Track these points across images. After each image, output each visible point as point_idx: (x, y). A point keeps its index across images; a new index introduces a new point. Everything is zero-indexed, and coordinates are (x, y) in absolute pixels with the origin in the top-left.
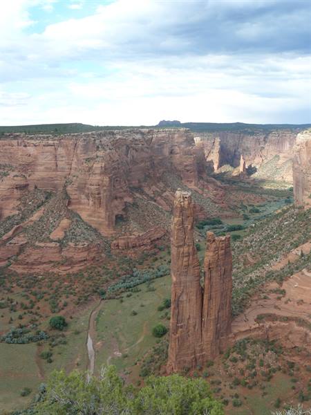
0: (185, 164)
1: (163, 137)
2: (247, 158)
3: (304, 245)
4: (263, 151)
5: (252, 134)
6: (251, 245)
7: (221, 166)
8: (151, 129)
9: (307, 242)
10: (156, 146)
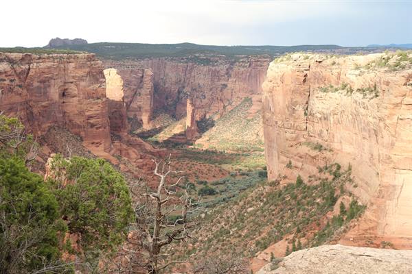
0: (87, 114)
1: (49, 68)
2: (198, 103)
3: (276, 245)
4: (225, 91)
5: (207, 62)
6: (194, 249)
7: (154, 118)
8: (28, 55)
9: (281, 239)
10: (36, 84)
